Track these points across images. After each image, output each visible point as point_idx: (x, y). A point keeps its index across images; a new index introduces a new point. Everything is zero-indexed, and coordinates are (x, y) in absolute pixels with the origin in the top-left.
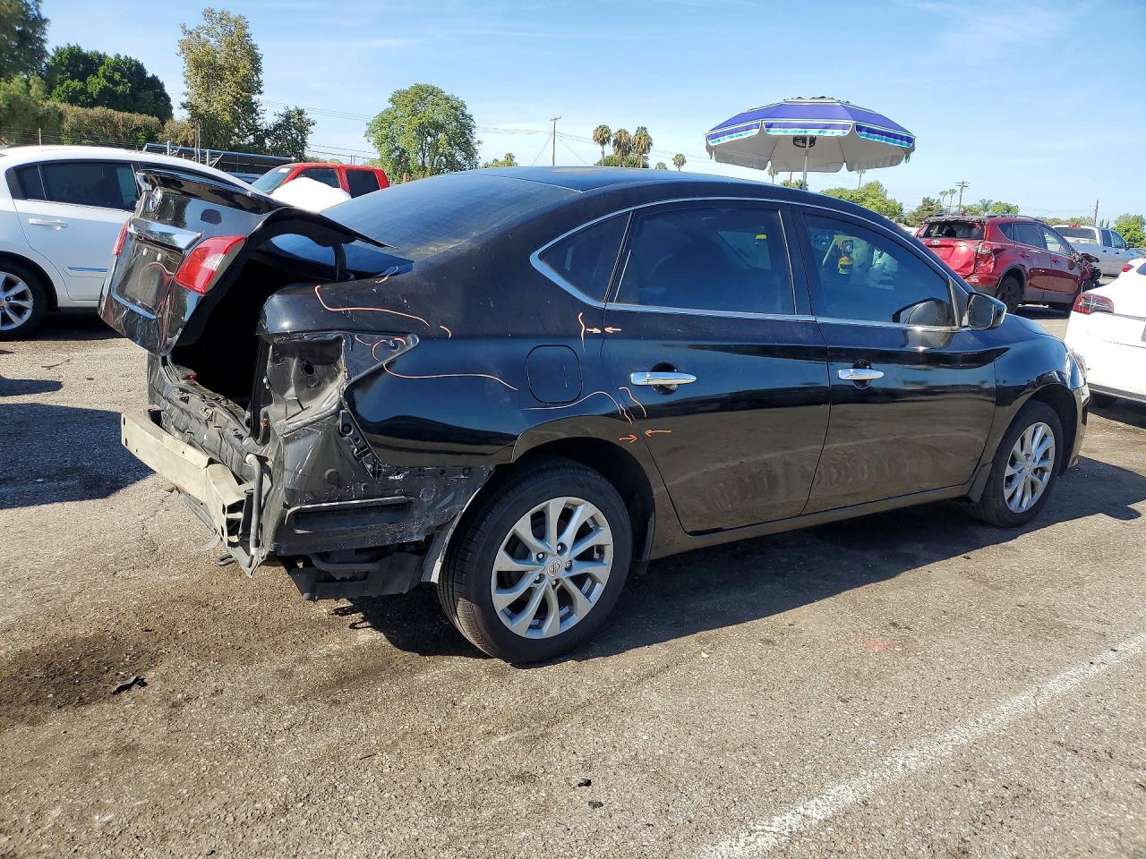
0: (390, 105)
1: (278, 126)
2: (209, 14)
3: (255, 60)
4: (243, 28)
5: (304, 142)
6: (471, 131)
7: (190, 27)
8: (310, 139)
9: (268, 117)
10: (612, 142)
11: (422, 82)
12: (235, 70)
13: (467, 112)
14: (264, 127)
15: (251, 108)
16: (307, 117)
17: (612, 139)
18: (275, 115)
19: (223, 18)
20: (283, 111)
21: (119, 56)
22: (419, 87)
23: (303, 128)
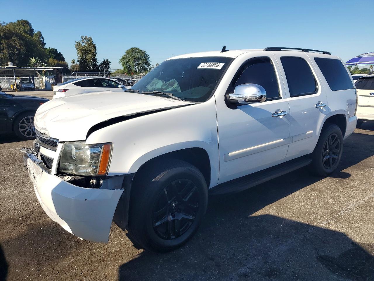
0: (125, 54)
1: (101, 64)
2: (82, 37)
3: (95, 47)
4: (91, 40)
6: (148, 59)
7: (77, 41)
8: (110, 66)
9: (99, 62)
11: (134, 47)
12: (90, 51)
13: (147, 54)
14: (98, 64)
15: (95, 60)
16: (109, 61)
18: (101, 61)
19: (86, 38)
20: (103, 60)
21: (50, 48)
22: (133, 48)
23: (108, 64)
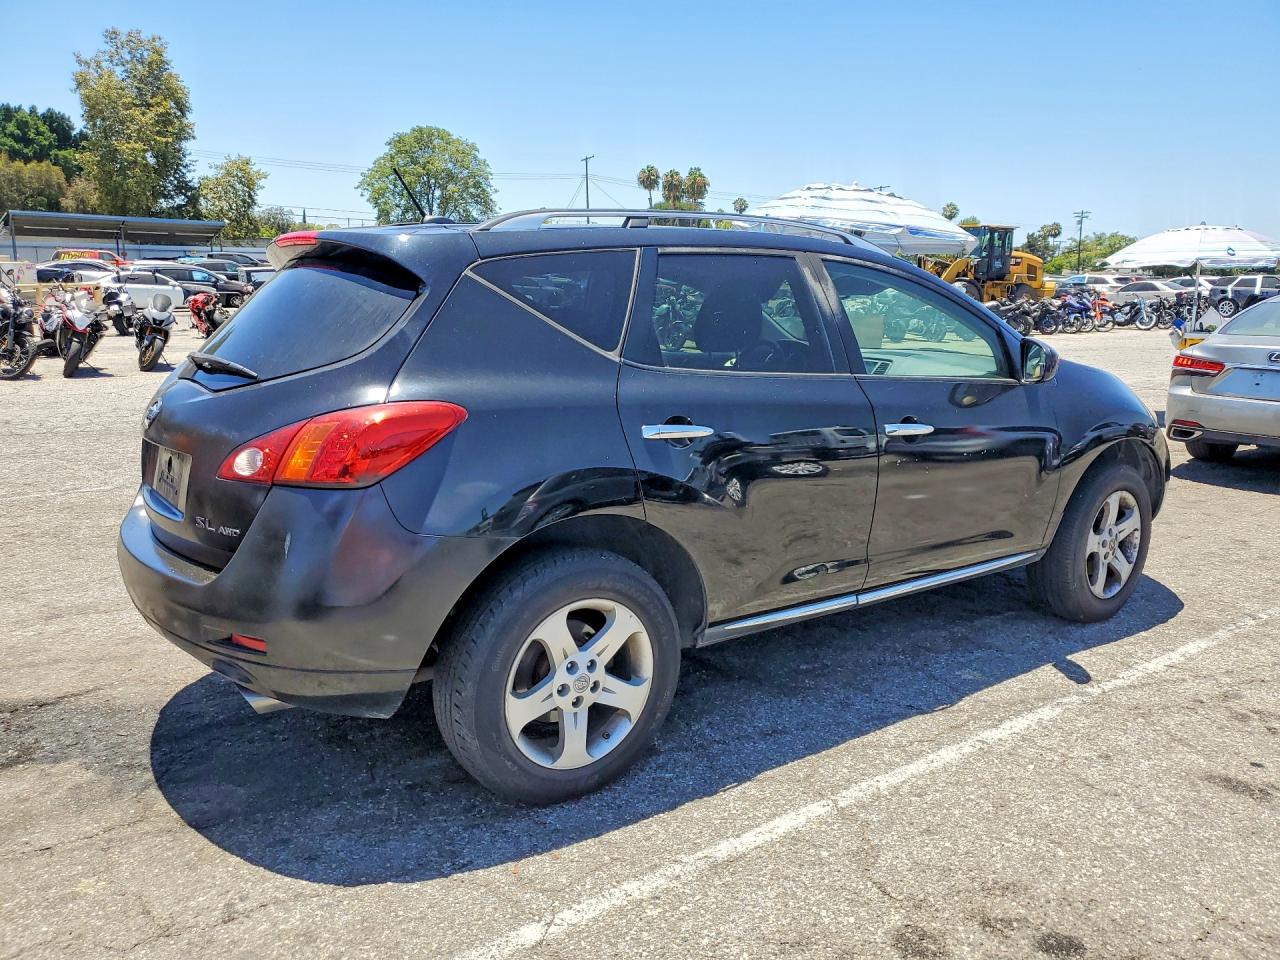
2: (111, 35)
4: (159, 52)
5: (253, 201)
6: (487, 179)
7: (86, 56)
10: (661, 185)
13: (481, 156)
16: (255, 168)
17: (660, 181)
18: (211, 167)
19: (134, 41)
23: (250, 184)
